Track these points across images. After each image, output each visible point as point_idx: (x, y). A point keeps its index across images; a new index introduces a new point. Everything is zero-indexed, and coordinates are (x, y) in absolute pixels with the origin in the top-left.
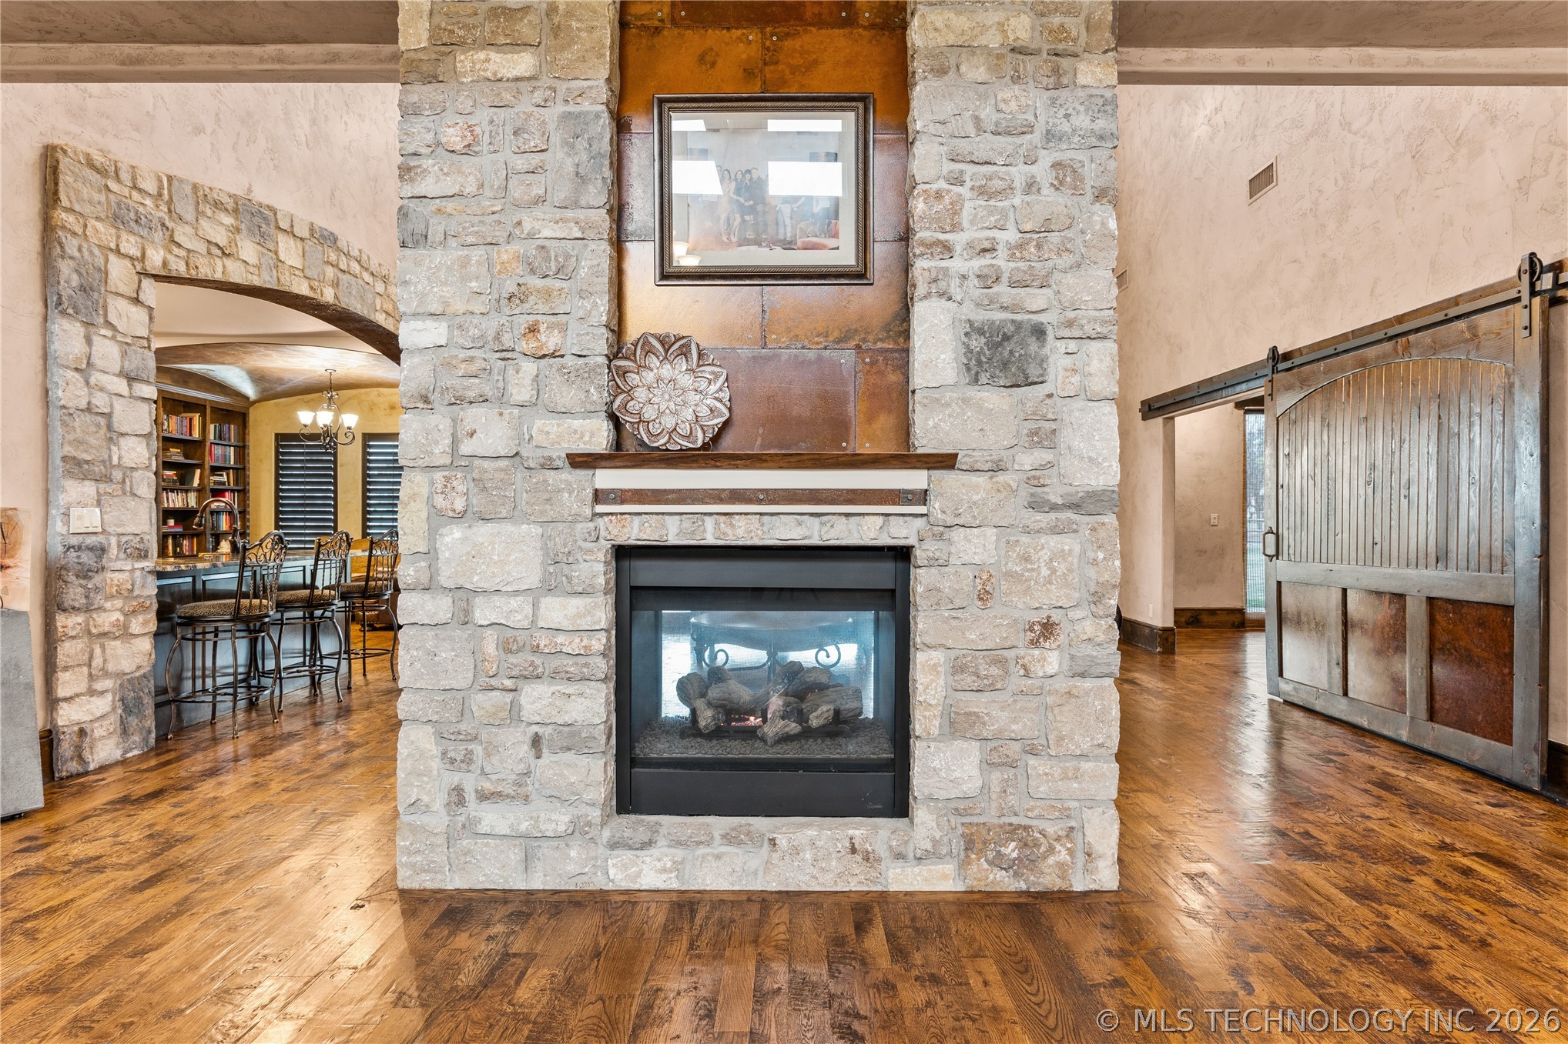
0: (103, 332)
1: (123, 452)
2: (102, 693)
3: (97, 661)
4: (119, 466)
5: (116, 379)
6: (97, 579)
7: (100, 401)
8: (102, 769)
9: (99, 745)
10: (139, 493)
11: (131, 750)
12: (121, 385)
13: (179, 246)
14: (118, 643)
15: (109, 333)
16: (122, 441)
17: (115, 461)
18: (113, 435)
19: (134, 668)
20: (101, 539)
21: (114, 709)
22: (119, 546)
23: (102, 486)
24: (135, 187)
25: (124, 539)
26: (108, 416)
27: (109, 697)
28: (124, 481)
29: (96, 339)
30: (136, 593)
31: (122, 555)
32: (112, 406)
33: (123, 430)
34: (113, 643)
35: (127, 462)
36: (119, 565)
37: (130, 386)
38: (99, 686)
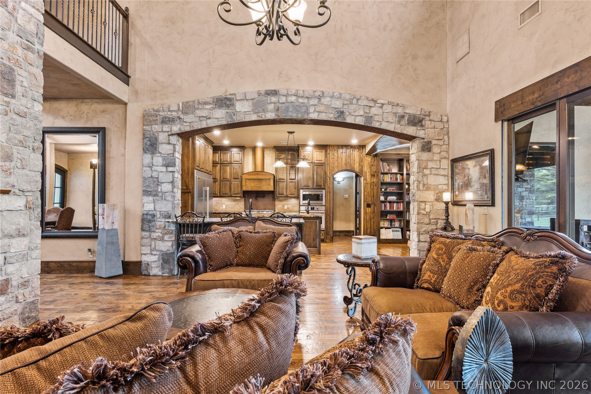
0: (157, 155)
1: (162, 188)
2: (155, 255)
3: (153, 246)
4: (161, 192)
5: (161, 167)
6: (153, 223)
7: (155, 174)
8: (155, 276)
9: (153, 269)
10: (167, 199)
11: (165, 273)
12: (164, 169)
13: (186, 122)
14: (160, 242)
15: (159, 155)
16: (163, 185)
17: (159, 190)
18: (158, 183)
19: (166, 250)
20: (154, 212)
21: (159, 260)
22: (160, 215)
23: (154, 198)
24: (169, 111)
25: (162, 213)
26: (158, 178)
27: (157, 257)
28: (162, 196)
29: (154, 158)
30: (166, 228)
31: (161, 217)
32: (159, 175)
33: (163, 181)
34: (158, 242)
35: (163, 190)
36: (160, 220)
37: (167, 169)
38: (154, 253)
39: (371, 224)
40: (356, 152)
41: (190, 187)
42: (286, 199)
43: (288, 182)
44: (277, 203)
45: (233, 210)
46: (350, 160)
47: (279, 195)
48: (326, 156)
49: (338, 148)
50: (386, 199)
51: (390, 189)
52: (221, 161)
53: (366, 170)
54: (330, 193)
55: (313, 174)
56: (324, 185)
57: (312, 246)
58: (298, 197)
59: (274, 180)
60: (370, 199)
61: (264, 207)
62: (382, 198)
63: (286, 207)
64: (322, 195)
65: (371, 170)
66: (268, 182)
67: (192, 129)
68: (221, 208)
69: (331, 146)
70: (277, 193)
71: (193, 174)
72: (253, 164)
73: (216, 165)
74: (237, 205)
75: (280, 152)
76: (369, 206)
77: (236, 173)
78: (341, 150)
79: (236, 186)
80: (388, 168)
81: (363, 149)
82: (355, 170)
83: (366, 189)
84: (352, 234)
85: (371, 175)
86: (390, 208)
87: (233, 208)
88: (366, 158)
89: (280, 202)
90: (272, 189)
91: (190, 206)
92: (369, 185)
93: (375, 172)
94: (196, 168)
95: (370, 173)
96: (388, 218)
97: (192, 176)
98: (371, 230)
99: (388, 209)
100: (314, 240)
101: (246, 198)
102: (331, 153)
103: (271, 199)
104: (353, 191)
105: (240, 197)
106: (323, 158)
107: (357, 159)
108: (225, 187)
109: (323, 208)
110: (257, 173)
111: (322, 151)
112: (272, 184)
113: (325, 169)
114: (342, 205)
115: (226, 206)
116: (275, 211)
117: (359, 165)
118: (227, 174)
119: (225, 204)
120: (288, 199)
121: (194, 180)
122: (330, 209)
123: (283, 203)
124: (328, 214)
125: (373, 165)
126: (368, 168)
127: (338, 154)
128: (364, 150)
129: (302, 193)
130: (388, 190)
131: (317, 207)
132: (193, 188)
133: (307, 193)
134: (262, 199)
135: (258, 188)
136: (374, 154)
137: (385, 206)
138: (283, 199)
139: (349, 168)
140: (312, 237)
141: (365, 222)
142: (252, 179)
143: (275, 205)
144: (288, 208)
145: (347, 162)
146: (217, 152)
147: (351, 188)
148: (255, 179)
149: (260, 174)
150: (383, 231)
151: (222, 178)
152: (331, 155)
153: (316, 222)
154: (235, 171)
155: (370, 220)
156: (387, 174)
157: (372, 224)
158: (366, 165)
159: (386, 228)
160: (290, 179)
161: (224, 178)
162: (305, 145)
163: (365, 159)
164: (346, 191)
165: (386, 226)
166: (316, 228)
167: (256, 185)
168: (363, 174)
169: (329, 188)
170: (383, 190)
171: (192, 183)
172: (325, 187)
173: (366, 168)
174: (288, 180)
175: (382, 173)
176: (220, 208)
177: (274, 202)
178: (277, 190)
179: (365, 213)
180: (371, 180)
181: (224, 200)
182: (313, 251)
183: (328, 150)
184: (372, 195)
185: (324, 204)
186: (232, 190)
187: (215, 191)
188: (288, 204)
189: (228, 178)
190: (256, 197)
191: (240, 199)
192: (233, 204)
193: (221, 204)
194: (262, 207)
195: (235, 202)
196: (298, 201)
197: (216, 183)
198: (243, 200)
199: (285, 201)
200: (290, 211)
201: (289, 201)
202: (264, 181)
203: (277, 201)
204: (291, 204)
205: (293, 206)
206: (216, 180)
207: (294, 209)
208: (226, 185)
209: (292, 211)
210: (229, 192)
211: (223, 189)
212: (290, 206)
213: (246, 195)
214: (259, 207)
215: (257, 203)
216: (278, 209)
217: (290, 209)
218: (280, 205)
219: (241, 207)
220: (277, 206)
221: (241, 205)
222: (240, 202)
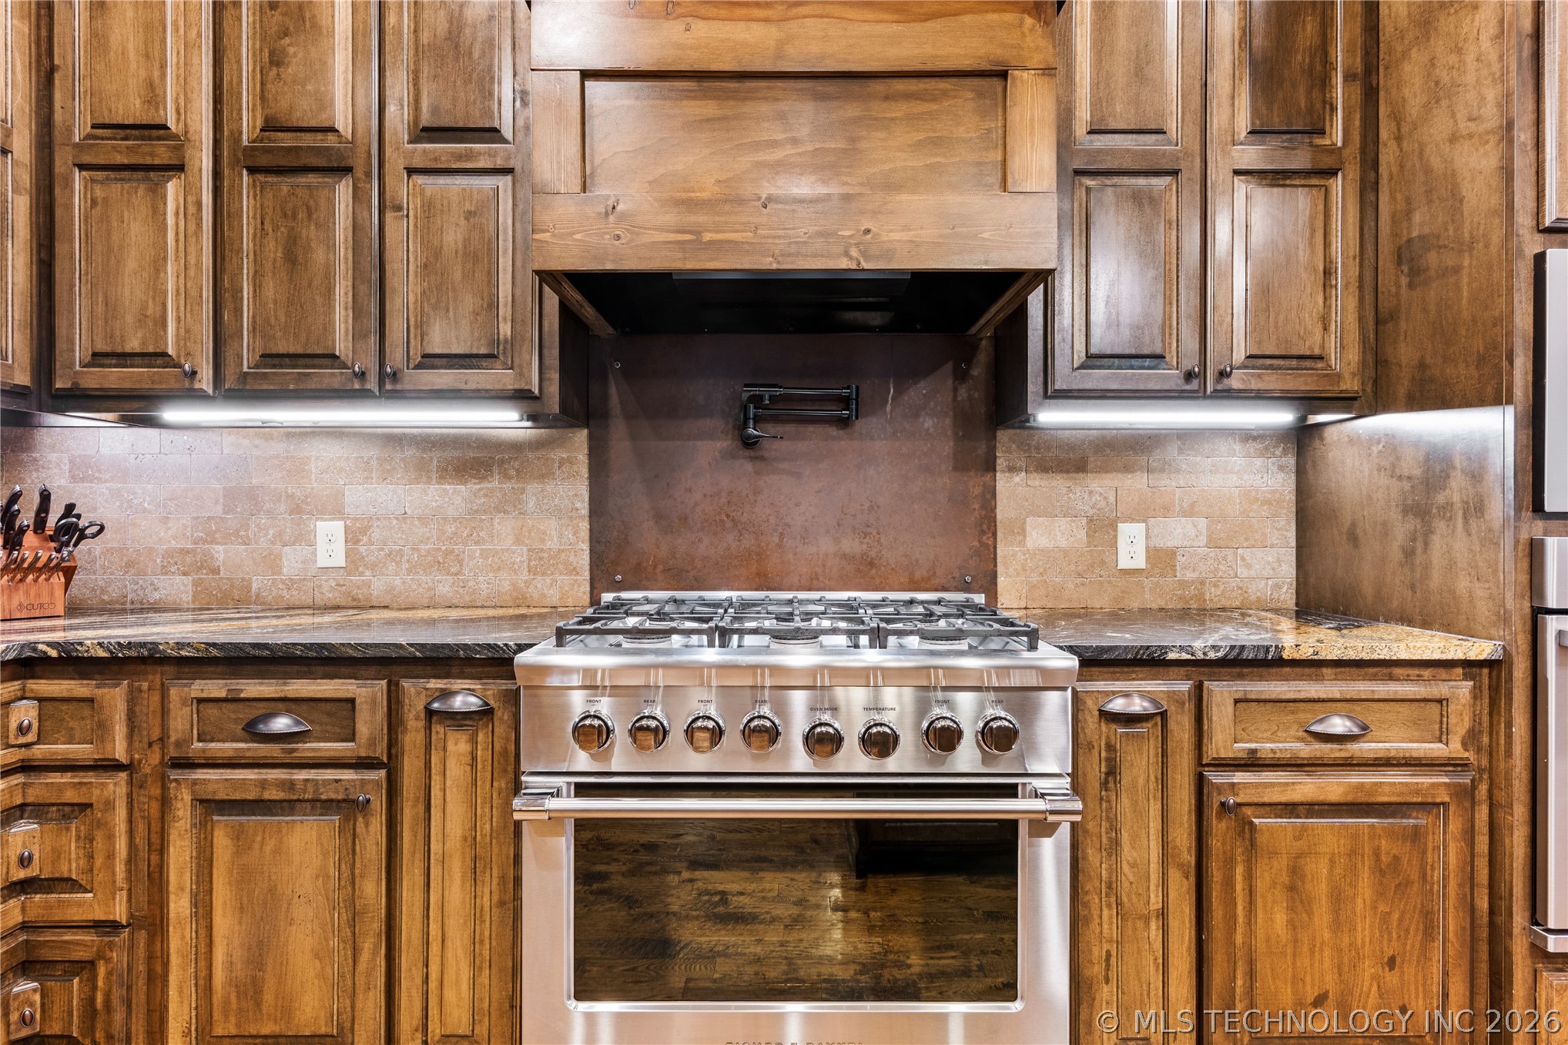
42: (1136, 446)
43: (1222, 179)
44: (1014, 488)
45: (445, 588)
61: (852, 545)
63: (1131, 549)
74: (504, 527)
77: (454, 38)
87: (445, 561)
89: (1057, 485)
101: (618, 430)
103: (945, 447)
105: (523, 401)
108: (293, 257)
112: (1035, 151)
115: (353, 537)
119: (336, 511)
123: (1096, 490)
134: (814, 440)
138: (1101, 446)
143: (988, 523)
144: (1161, 559)
151: (245, 120)
154: (435, 21)
160: (1259, 137)
161: (271, 126)
174: (1230, 156)
176: (273, 563)
177: (974, 484)
181: (325, 454)
186: (394, 304)
187: (142, 319)
188: (1166, 511)
189: (342, 121)
190: (745, 409)
191: (536, 445)
192: (450, 529)
193: (297, 510)
194: (825, 545)
195: (474, 486)
196: (1281, 476)
197: (157, 194)
198: (570, 461)
199: (1127, 469)
200: (1181, 598)
201: (1178, 471)
202: (899, 109)
203: (1012, 469)
204: (1192, 505)
205: (1213, 543)
206: (162, 154)
207: (1243, 572)
208: (308, 232)
209: (1213, 596)
210: (358, 335)
211: (270, 291)
212: (1192, 532)
213: (613, 391)
214: (780, 546)
215: (757, 492)
216: (1035, 578)
217: (1190, 575)
218: (1063, 523)
219: (552, 544)
220: (1023, 532)
221: (553, 523)
222: (533, 487)
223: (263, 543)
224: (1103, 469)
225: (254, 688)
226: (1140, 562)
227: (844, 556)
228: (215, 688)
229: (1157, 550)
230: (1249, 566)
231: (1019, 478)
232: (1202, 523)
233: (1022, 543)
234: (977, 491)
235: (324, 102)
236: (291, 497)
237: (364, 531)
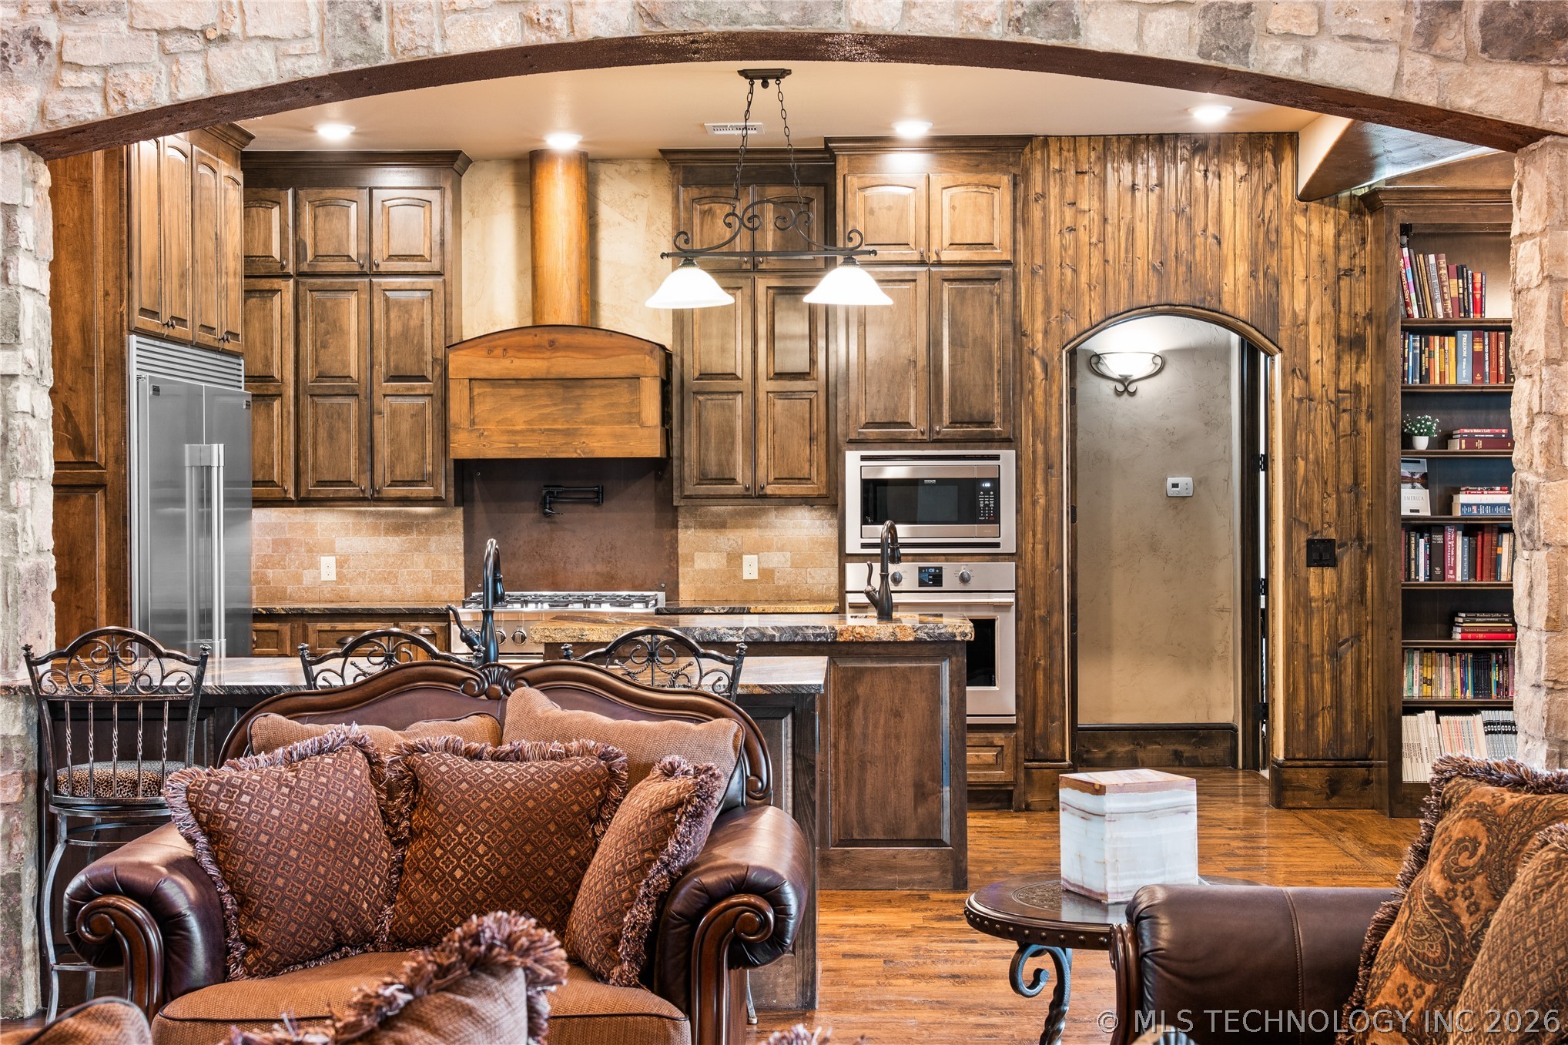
13: (77, 67)
39: (1336, 680)
40: (1228, 179)
41: (101, 451)
42: (752, 514)
43: (762, 396)
44: (688, 537)
45: (388, 591)
46: (1192, 238)
47: (704, 489)
48: (1020, 217)
49: (1103, 159)
50: (1443, 504)
51: (1471, 440)
52: (299, 255)
53: (1299, 305)
54: (1049, 467)
55: (934, 344)
56: (1011, 414)
57: (911, 833)
58: (830, 501)
59: (666, 384)
60: (1331, 505)
61: (601, 568)
62: (1415, 501)
63: (750, 569)
64: (996, 482)
65: (1336, 303)
66: (622, 395)
67: (117, 109)
68: (308, 577)
69: (1054, 147)
70: (691, 470)
71: (118, 364)
72: (520, 273)
73: (265, 284)
74: (419, 559)
75: (708, 191)
76: (1321, 553)
77: (405, 334)
78: (1127, 168)
79: (405, 426)
80: (1454, 287)
81: (1277, 161)
82: (1227, 307)
83: (1301, 438)
84: (1220, 749)
85: (1339, 339)
86: (1473, 570)
87: (389, 577)
88: (1300, 221)
89: (711, 535)
90: (649, 446)
91: (101, 574)
92: (1324, 411)
93: (1369, 318)
94: (139, 320)
95: (1329, 326)
96: (1457, 636)
97: (114, 379)
98: (1338, 724)
99: (1458, 573)
100: (923, 793)
101: (479, 510)
102: (1054, 190)
103: (651, 515)
104: (1228, 448)
105: (436, 501)
106: (1001, 232)
107: (1237, 230)
108: (331, 437)
109: (1005, 573)
110: (545, 337)
111: (994, 178)
112: (651, 409)
113: (1015, 305)
114: (1154, 547)
115: (340, 565)
116: (673, 593)
117: (1253, 274)
118: (345, 349)
119: (331, 551)
120: (764, 512)
121: (124, 402)
122: (1052, 580)
123: (732, 538)
124: (1041, 612)
125: (1349, 272)
126: (1316, 290)
127: (1103, 199)
128: (1286, 167)
129: (855, 467)
130: (1457, 445)
131: (963, 567)
132: (121, 459)
133: (894, 471)
134: (584, 512)
135: (559, 440)
136: (1361, 190)
137: (1437, 557)
138: (734, 515)
139: (1180, 297)
140: (907, 772)
141: (1299, 663)
142: (518, 381)
143: (673, 556)
144: (766, 574)
145: (1165, 249)
146: (272, 192)
147: (1213, 423)
148: (534, 381)
149: (568, 347)
150: (1419, 729)
151: (309, 373)
152: (1053, 204)
153: (936, 673)
154: (396, 326)
155: (1335, 655)
156: (1447, 330)
157: (1348, 679)
158: (1301, 273)
159: (1443, 709)
160: (780, 376)
161: (321, 377)
162: (878, 143)
163: (1293, 226)
164: (1175, 443)
165: (1443, 693)
166: (935, 712)
167: (543, 418)
168: (1283, 336)
169: (1042, 434)
170: (1422, 443)
171: (114, 426)
172: (1016, 428)
173: (1301, 291)
174: (765, 385)
175: (1409, 329)
176: (298, 579)
177: (667, 535)
178: (691, 451)
179: (1299, 604)
180: (1337, 373)
181: (325, 521)
182: (916, 869)
183: (1037, 175)
184: (1347, 479)
185: (1008, 545)
186: (378, 458)
187: (263, 465)
188: (769, 548)
189: (354, 373)
190: (545, 498)
191: (436, 516)
192: (391, 560)
193: (310, 551)
194: (588, 568)
195: (403, 537)
196: (830, 529)
197: (270, 407)
198: (454, 524)
199: (748, 527)
200: (777, 595)
201: (775, 527)
202: (597, 392)
203: (687, 527)
204: (783, 546)
205: (794, 565)
206: (272, 391)
207: (810, 581)
208: (339, 425)
209: (794, 592)
210: (359, 473)
211: (321, 451)
212: (783, 560)
213: (476, 487)
214: (564, 568)
215: (552, 540)
216: (699, 585)
217: (782, 583)
218: (714, 556)
219: (444, 568)
220: (693, 560)
221: (445, 557)
222: (434, 538)
223: (293, 568)
224: (735, 527)
225: (341, 626)
226: (755, 576)
227: (598, 574)
228: (326, 626)
229: (764, 569)
230: (813, 578)
231: (690, 532)
232: (788, 555)
233: (692, 566)
234: (668, 539)
235: (346, 364)
236: (307, 544)
237: (346, 561)
